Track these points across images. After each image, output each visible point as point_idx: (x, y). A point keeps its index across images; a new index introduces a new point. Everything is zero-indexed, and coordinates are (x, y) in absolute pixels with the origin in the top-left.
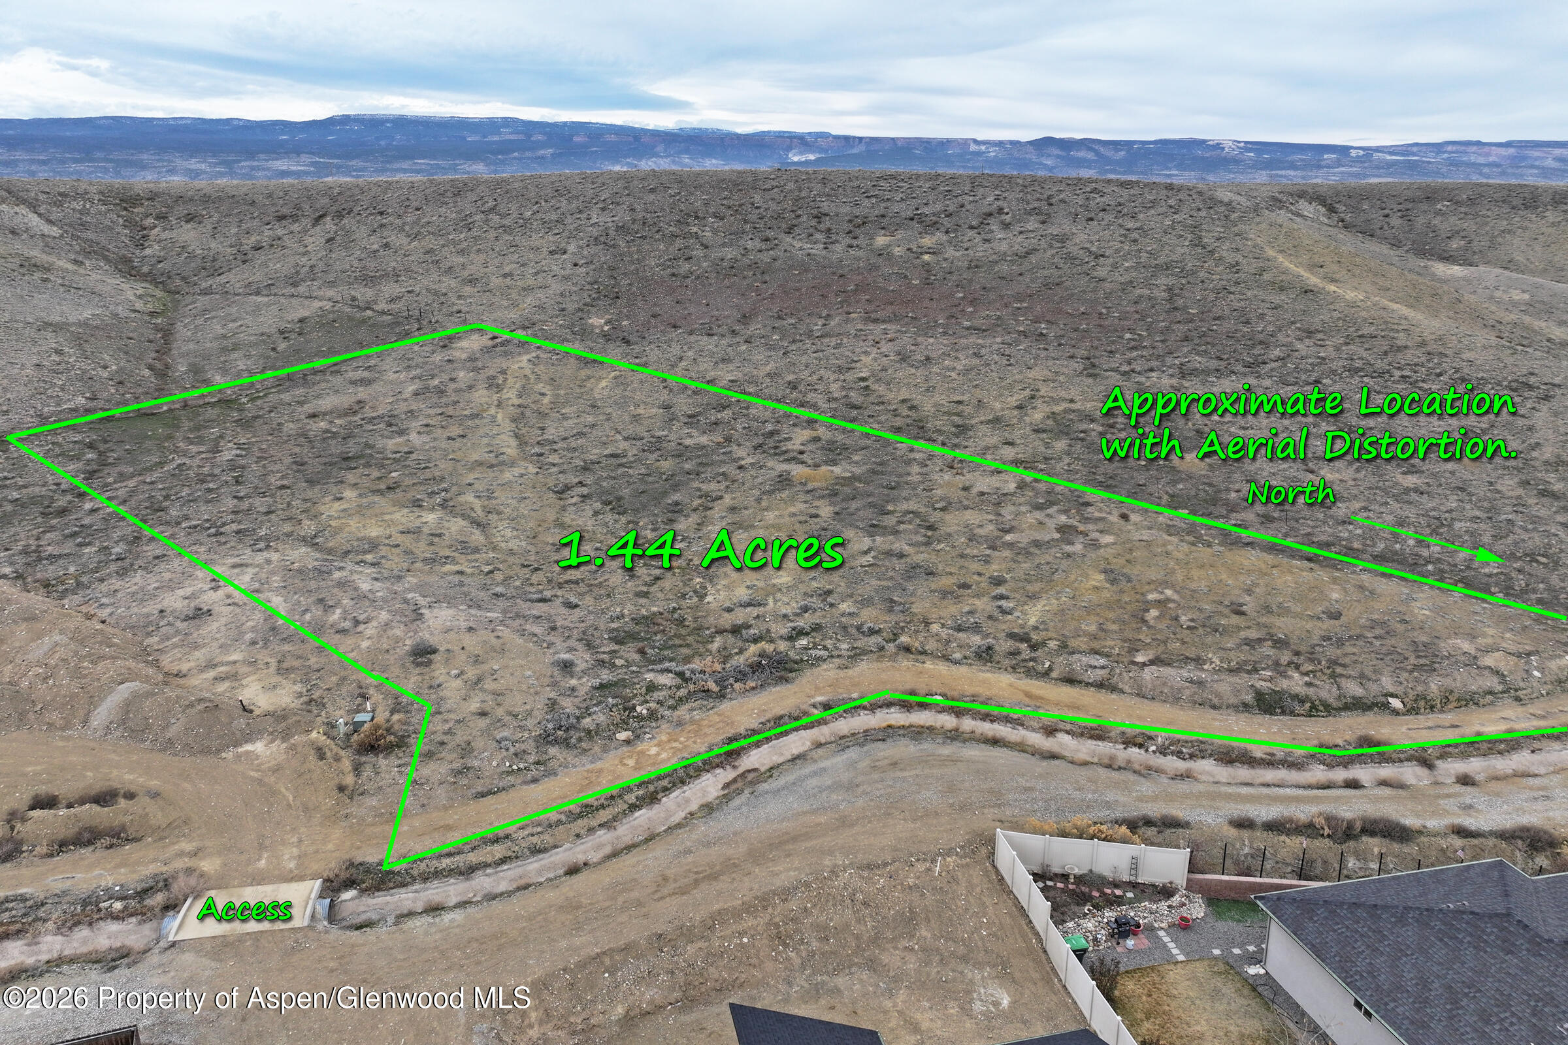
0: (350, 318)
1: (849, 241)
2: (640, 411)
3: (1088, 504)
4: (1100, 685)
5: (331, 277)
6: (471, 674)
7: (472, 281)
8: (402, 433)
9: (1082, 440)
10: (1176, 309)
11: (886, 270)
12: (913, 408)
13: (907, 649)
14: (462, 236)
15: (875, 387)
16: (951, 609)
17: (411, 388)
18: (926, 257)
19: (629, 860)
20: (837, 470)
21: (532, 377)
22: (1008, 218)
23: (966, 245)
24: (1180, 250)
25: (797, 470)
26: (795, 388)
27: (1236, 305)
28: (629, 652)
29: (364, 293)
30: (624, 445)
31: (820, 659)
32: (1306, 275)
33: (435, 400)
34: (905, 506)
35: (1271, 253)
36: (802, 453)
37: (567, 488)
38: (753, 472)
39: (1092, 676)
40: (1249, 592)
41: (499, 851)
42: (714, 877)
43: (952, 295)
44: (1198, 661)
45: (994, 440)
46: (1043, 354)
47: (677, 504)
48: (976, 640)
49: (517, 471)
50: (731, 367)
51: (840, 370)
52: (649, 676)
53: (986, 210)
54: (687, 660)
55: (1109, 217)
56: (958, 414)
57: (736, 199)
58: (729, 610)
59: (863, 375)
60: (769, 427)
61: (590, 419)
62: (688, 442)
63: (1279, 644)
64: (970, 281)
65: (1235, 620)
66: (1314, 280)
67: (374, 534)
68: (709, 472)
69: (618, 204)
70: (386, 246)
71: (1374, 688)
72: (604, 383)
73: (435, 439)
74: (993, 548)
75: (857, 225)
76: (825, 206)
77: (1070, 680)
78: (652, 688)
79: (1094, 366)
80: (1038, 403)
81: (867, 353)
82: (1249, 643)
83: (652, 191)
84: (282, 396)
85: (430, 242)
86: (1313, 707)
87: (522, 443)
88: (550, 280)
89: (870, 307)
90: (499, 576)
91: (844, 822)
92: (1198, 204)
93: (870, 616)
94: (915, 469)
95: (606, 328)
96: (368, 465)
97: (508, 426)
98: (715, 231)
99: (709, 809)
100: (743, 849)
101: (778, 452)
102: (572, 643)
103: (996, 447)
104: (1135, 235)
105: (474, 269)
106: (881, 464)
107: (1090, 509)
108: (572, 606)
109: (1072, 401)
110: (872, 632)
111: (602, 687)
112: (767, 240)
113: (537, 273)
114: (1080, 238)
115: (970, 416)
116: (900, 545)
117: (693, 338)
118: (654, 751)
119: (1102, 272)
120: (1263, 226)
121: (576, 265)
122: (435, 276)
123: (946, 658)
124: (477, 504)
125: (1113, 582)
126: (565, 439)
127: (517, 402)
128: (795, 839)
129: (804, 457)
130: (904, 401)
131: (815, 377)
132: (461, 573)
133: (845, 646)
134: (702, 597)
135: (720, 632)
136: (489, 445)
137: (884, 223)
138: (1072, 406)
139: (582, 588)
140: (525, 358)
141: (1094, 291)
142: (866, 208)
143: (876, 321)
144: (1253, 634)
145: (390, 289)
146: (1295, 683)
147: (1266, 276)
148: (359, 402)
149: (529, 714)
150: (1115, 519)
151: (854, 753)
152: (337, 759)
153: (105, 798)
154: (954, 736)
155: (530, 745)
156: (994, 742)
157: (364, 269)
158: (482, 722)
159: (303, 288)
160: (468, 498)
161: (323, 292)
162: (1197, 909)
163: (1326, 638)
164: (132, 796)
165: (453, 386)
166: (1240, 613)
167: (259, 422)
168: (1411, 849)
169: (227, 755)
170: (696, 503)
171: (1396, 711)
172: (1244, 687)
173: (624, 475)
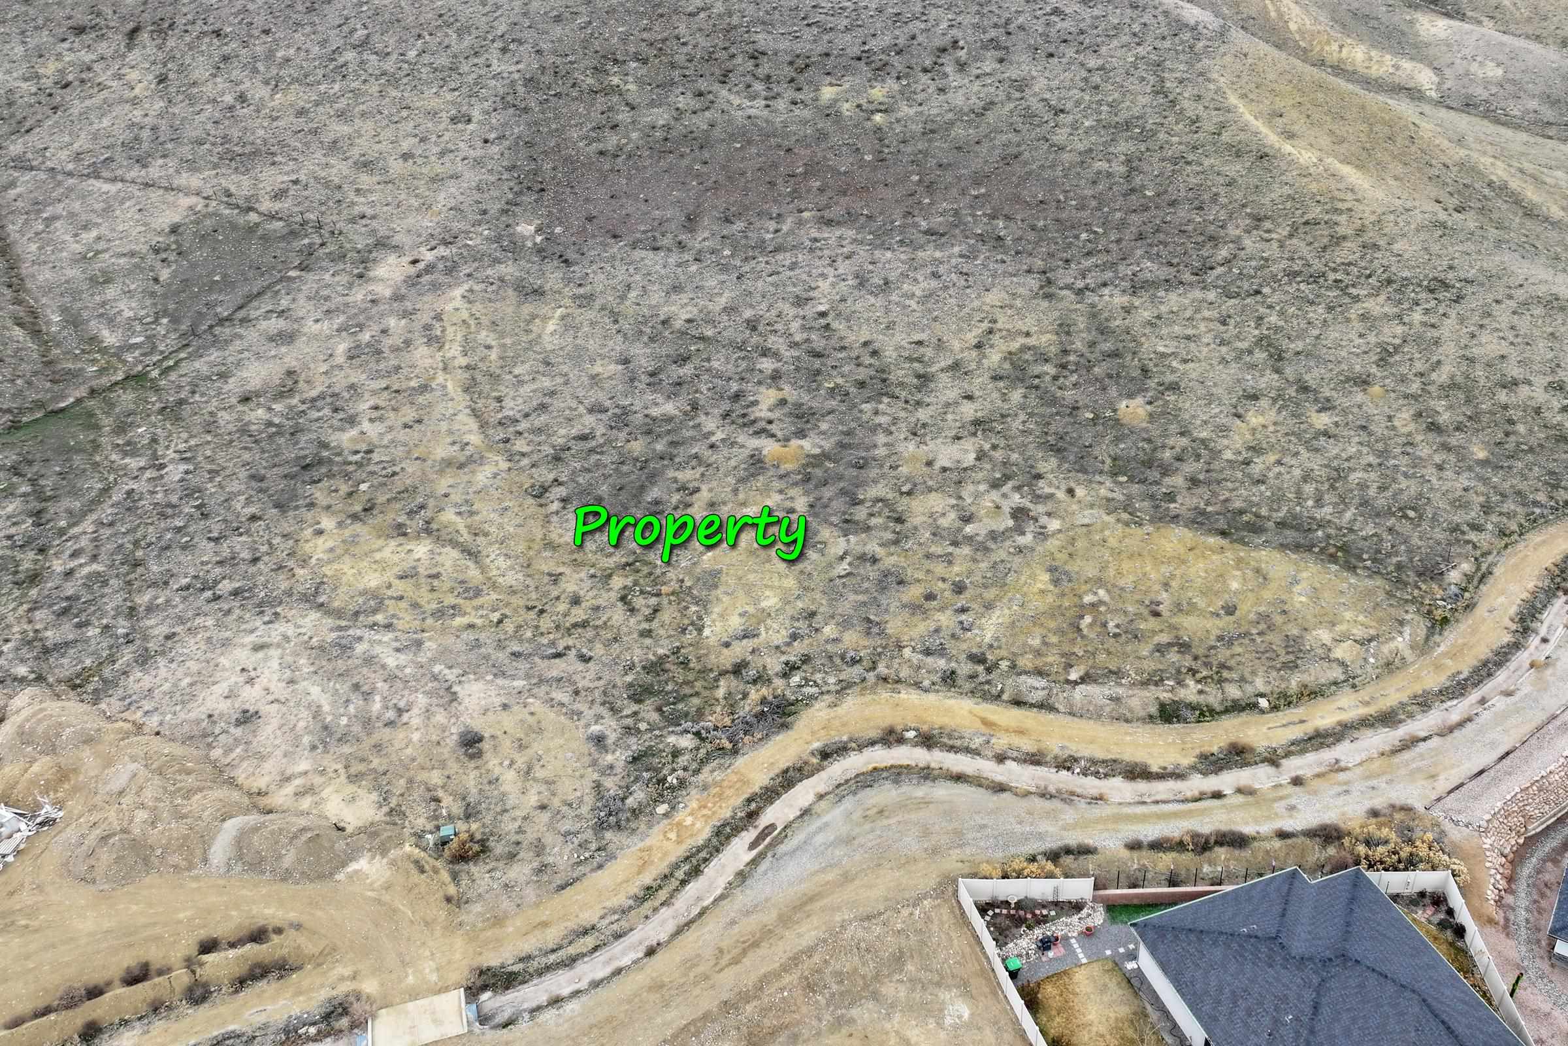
0: (234, 227)
1: (790, 94)
2: (598, 369)
3: (1039, 476)
4: (1041, 707)
5: (186, 151)
6: (521, 761)
7: (365, 165)
8: (352, 421)
9: (1037, 388)
10: (1133, 190)
11: (835, 139)
12: (875, 353)
13: (885, 680)
14: (337, 87)
15: (835, 325)
16: (921, 628)
17: (341, 347)
18: (878, 118)
19: (690, 936)
20: (806, 444)
21: (472, 322)
22: (963, 55)
23: (920, 97)
24: (1141, 99)
25: (769, 448)
26: (754, 328)
27: (1193, 181)
28: (649, 712)
29: (240, 184)
30: (590, 421)
31: (812, 697)
32: (1264, 130)
33: (373, 365)
34: (873, 492)
35: (1233, 99)
36: (770, 422)
37: (545, 489)
38: (725, 452)
39: (1034, 696)
40: (1166, 585)
42: (756, 944)
43: (907, 177)
44: (1117, 674)
45: (954, 394)
46: (1000, 268)
47: (657, 502)
48: (941, 663)
49: (488, 470)
50: (684, 298)
51: (798, 300)
52: (672, 739)
53: (939, 42)
54: (700, 714)
55: (1071, 52)
56: (919, 360)
57: (659, 31)
58: (727, 645)
59: (822, 308)
60: (734, 387)
61: (546, 383)
62: (655, 412)
63: (1184, 647)
64: (925, 153)
65: (1153, 623)
66: (1271, 138)
67: (373, 584)
68: (682, 453)
69: (520, 41)
70: (242, 98)
71: (1249, 689)
72: (551, 326)
73: (391, 428)
74: (955, 544)
75: (801, 67)
76: (762, 38)
77: (1018, 703)
78: (676, 753)
79: (1049, 282)
80: (996, 339)
81: (823, 276)
82: (1160, 649)
83: (557, 19)
84: (197, 365)
85: (299, 96)
86: (1202, 714)
87: (483, 426)
88: (460, 167)
89: (823, 200)
90: (509, 627)
91: (847, 878)
93: (852, 639)
94: (881, 439)
95: (539, 239)
96: (330, 475)
97: (461, 400)
98: (640, 83)
99: (742, 876)
100: (774, 914)
101: (748, 423)
102: (599, 709)
103: (956, 404)
104: (1096, 79)
105: (363, 146)
106: (848, 433)
107: (1041, 483)
108: (585, 659)
109: (1028, 334)
110: (855, 662)
111: (635, 759)
112: (700, 94)
113: (442, 154)
114: (1040, 84)
115: (931, 362)
116: (873, 548)
117: (638, 254)
118: (689, 821)
119: (1060, 136)
120: (1227, 59)
121: (486, 141)
122: (319, 153)
123: (917, 685)
124: (460, 523)
125: (1056, 582)
126: (527, 415)
127: (463, 361)
128: (812, 899)
129: (773, 428)
130: (866, 344)
131: (774, 312)
132: (471, 626)
133: (832, 680)
134: (700, 630)
135: (723, 673)
136: (450, 432)
137: (830, 64)
138: (1028, 341)
139: (590, 633)
140: (458, 292)
141: (1053, 167)
142: (807, 42)
143: (829, 223)
144: (1164, 638)
145: (271, 178)
146: (1190, 692)
147: (1226, 137)
148: (290, 373)
149: (581, 800)
150: (1061, 495)
151: (849, 803)
152: (436, 871)
153: (258, 936)
154: (926, 774)
155: (589, 834)
156: (959, 778)
157: (226, 139)
158: (545, 817)
159: (155, 171)
160: (449, 516)
161: (186, 179)
162: (1098, 917)
163: (1220, 638)
164: (279, 931)
165: (387, 342)
166: (1157, 614)
167: (186, 410)
168: (1246, 853)
169: (340, 876)
170: (675, 498)
171: (1263, 710)
172: (1151, 700)
173: (598, 465)
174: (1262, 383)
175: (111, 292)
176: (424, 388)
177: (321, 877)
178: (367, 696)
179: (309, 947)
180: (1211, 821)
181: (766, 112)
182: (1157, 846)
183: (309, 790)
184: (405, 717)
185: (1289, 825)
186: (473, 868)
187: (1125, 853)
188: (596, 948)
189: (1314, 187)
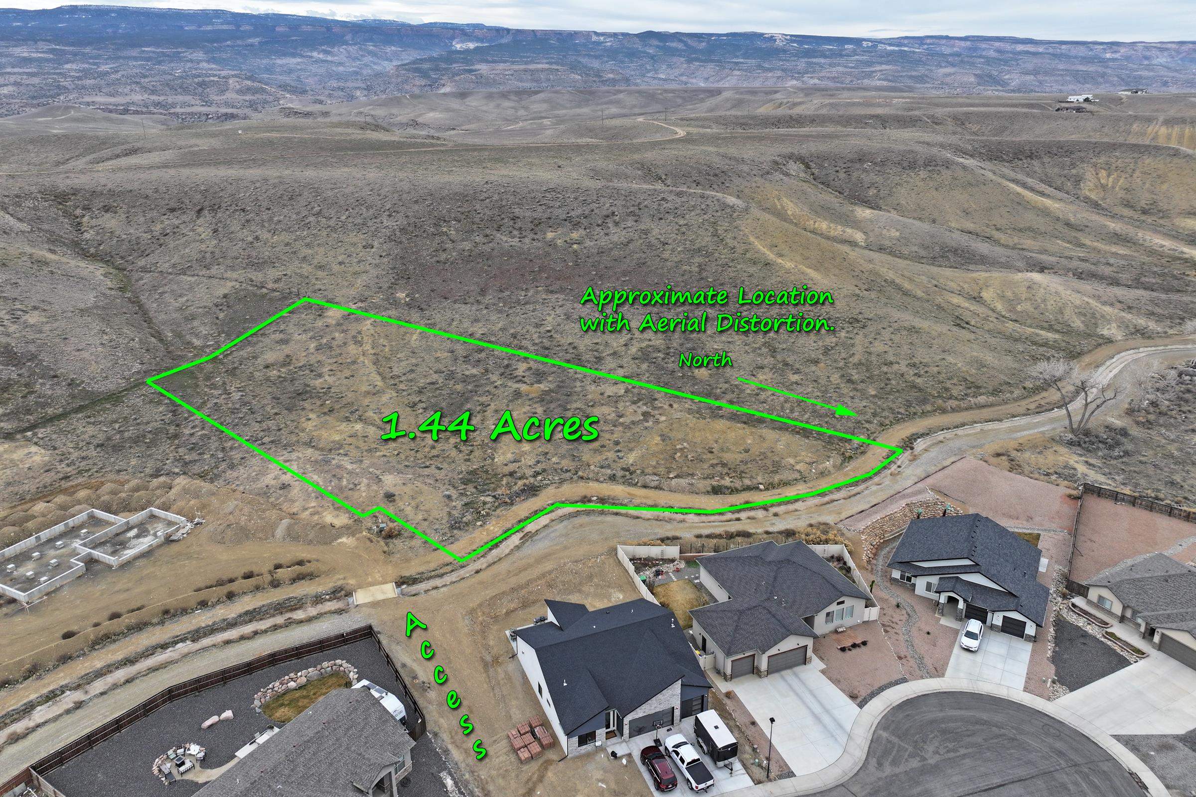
0: (255, 295)
1: (532, 236)
2: (438, 355)
3: (656, 399)
4: (656, 488)
5: (229, 262)
6: (413, 503)
7: (321, 267)
8: (320, 376)
9: (654, 363)
10: (702, 279)
11: (554, 256)
12: (575, 348)
13: (582, 478)
14: (305, 233)
15: (555, 336)
16: (598, 458)
17: (312, 346)
18: (575, 246)
19: (495, 567)
20: (542, 386)
21: (376, 335)
22: (617, 218)
23: (595, 237)
24: (705, 239)
25: (523, 388)
26: (515, 337)
27: (732, 275)
28: (470, 489)
29: (258, 276)
30: (435, 377)
32: (768, 253)
33: (329, 353)
34: (574, 406)
35: (752, 239)
36: (524, 377)
37: (415, 404)
38: (502, 390)
39: (653, 484)
40: (716, 442)
41: (449, 568)
42: (525, 569)
43: (590, 272)
44: (692, 475)
45: (613, 366)
48: (609, 472)
49: (388, 396)
50: (480, 325)
51: (537, 326)
52: (482, 498)
53: (605, 213)
54: (495, 490)
55: (671, 217)
56: (596, 351)
57: (466, 208)
58: (506, 465)
59: (548, 328)
60: (506, 362)
61: (414, 361)
62: (467, 373)
63: (724, 465)
64: (599, 262)
65: (709, 455)
66: (771, 256)
67: (337, 439)
68: (481, 390)
69: (398, 212)
70: (257, 238)
71: (755, 481)
72: (415, 337)
73: (339, 379)
74: (615, 426)
75: (537, 224)
76: (517, 211)
77: (645, 486)
78: (485, 503)
80: (634, 342)
81: (549, 315)
82: (713, 466)
83: (416, 202)
84: (241, 353)
85: (285, 237)
86: (732, 491)
87: (384, 378)
88: (368, 268)
89: (549, 282)
90: (402, 456)
91: (566, 548)
92: (717, 208)
93: (566, 463)
94: (578, 384)
95: (407, 299)
96: (311, 397)
97: (372, 368)
98: (457, 230)
99: (518, 547)
100: (533, 560)
101: (513, 377)
102: (447, 486)
103: (615, 369)
104: (684, 229)
105: (319, 259)
106: (562, 382)
107: (656, 402)
108: (440, 469)
109: (650, 340)
110: (567, 471)
111: (466, 504)
112: (487, 236)
113: (359, 262)
114: (655, 232)
115: (602, 352)
117: (457, 306)
118: (492, 528)
119: (666, 255)
120: (749, 221)
121: (381, 257)
122: (297, 262)
123: (597, 480)
124: (376, 417)
125: (663, 440)
126: (404, 374)
127: (373, 352)
128: (550, 555)
129: (525, 379)
130: (570, 344)
131: (525, 330)
132: (384, 456)
133: (557, 478)
134: (493, 459)
135: (504, 476)
136: (368, 381)
137: (551, 223)
138: (650, 343)
139: (441, 459)
140: (369, 322)
141: (662, 268)
142: (540, 213)
143: (552, 292)
144: (715, 462)
145: (273, 273)
146: (727, 482)
147: (748, 255)
148: (288, 356)
149: (442, 518)
150: (666, 407)
151: (565, 523)
152: (378, 542)
153: (300, 563)
154: (602, 513)
155: (447, 530)
156: (617, 514)
157: (249, 256)
158: (426, 523)
159: (214, 270)
160: (370, 414)
161: (229, 274)
162: (682, 565)
163: (742, 462)
164: (309, 562)
165: (334, 343)
166: (712, 452)
167: (238, 372)
168: (751, 540)
169: (335, 544)
170: (479, 408)
171: (761, 490)
172: (707, 484)
173: (440, 395)
174: (766, 362)
175: (196, 323)
176: (354, 362)
177: (326, 543)
178: (340, 479)
179: (323, 568)
180: (734, 527)
181: (519, 244)
182: (709, 536)
183: (317, 513)
184: (358, 487)
185: (771, 529)
186: (394, 541)
187: (695, 539)
188: (452, 571)
189: (793, 278)
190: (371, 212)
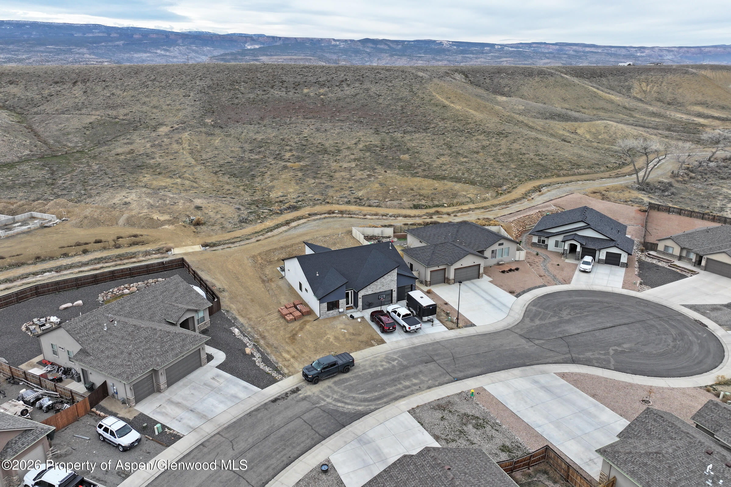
0: (111, 122)
1: (294, 91)
2: (233, 149)
4: (377, 206)
5: (94, 107)
7: (155, 107)
8: (153, 158)
9: (374, 152)
10: (404, 113)
11: (309, 101)
12: (322, 145)
13: (328, 203)
14: (145, 90)
15: (310, 139)
16: (339, 194)
17: (148, 145)
18: (322, 96)
19: (270, 239)
20: (301, 163)
21: (191, 140)
22: (349, 82)
23: (335, 92)
24: (406, 93)
25: (289, 164)
26: (283, 140)
27: (422, 111)
29: (113, 113)
30: (231, 160)
31: (305, 206)
32: (445, 101)
33: (159, 148)
34: (323, 172)
35: (434, 94)
37: (217, 172)
38: (275, 165)
39: (375, 204)
40: (416, 186)
43: (332, 109)
44: (401, 200)
45: (348, 153)
46: (362, 128)
47: (253, 175)
48: (346, 200)
49: (198, 168)
50: (261, 134)
51: (297, 134)
52: (261, 210)
53: (341, 79)
54: (270, 207)
55: (383, 82)
56: (337, 147)
57: (251, 75)
58: (278, 198)
59: (305, 136)
60: (277, 152)
61: (216, 152)
62: (252, 158)
63: (420, 195)
64: (337, 105)
65: (411, 191)
66: (447, 103)
67: (164, 185)
68: (261, 166)
69: (206, 78)
70: (113, 94)
71: (441, 202)
72: (217, 141)
73: (166, 160)
74: (349, 180)
75: (297, 85)
76: (284, 78)
77: (370, 206)
79: (378, 131)
80: (361, 142)
81: (305, 129)
82: (414, 196)
83: (218, 72)
84: (101, 149)
85: (132, 93)
86: (427, 207)
87: (196, 160)
88: (186, 107)
89: (305, 114)
90: (208, 193)
93: (317, 197)
94: (325, 162)
95: (213, 123)
96: (147, 168)
97: (189, 156)
98: (245, 88)
99: (285, 232)
100: (296, 236)
101: (281, 159)
102: (238, 205)
103: (349, 155)
104: (391, 88)
105: (155, 102)
106: (314, 161)
107: (376, 170)
108: (233, 198)
109: (371, 142)
110: (318, 200)
111: (250, 212)
112: (265, 91)
113: (181, 104)
114: (373, 89)
115: (340, 147)
116: (323, 181)
117: (245, 126)
118: (268, 223)
119: (380, 101)
120: (432, 85)
121: (195, 101)
122: (139, 105)
123: (338, 204)
124: (190, 177)
125: (381, 186)
126: (210, 159)
127: (189, 148)
128: (307, 234)
129: (290, 160)
130: (319, 143)
131: (290, 137)
132: (196, 192)
133: (311, 203)
134: (269, 195)
135: (276, 202)
136: (185, 161)
137: (306, 84)
139: (234, 195)
140: (186, 134)
141: (378, 107)
142: (299, 79)
143: (307, 118)
144: (415, 194)
145: (123, 111)
146: (423, 202)
147: (432, 102)
148: (132, 150)
149: (234, 217)
150: (383, 172)
151: (318, 222)
152: (190, 227)
153: (135, 236)
154: (342, 217)
155: (237, 223)
156: (351, 217)
157: (107, 103)
158: (223, 219)
159: (84, 111)
160: (187, 175)
161: (94, 112)
162: (395, 240)
163: (432, 194)
164: (142, 236)
165: (163, 144)
166: (413, 190)
167: (97, 157)
168: (440, 226)
169: (160, 228)
170: (259, 174)
171: (445, 207)
172: (411, 204)
173: (234, 168)
174: (445, 152)
175: (70, 136)
176: (176, 153)
177: (154, 228)
178: (165, 200)
179: (152, 239)
180: (429, 221)
181: (286, 95)
182: (412, 224)
184: (177, 204)
186: (201, 227)
189: (461, 113)
190: (189, 78)
